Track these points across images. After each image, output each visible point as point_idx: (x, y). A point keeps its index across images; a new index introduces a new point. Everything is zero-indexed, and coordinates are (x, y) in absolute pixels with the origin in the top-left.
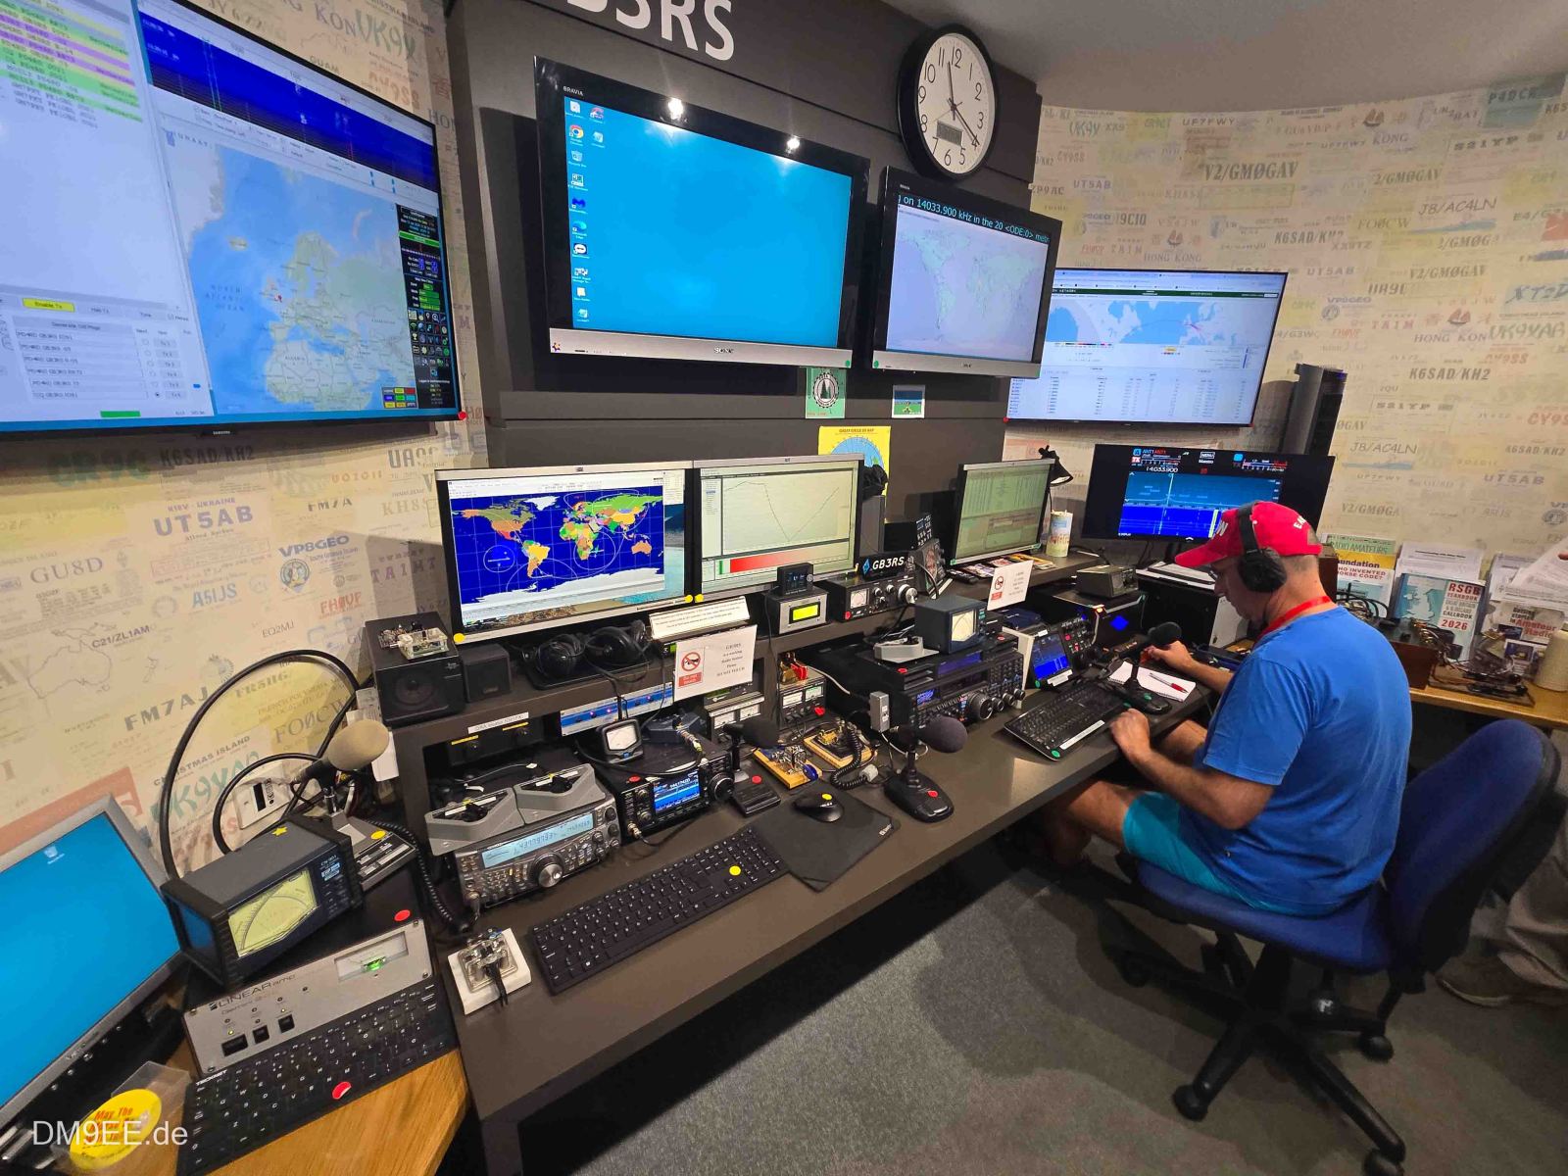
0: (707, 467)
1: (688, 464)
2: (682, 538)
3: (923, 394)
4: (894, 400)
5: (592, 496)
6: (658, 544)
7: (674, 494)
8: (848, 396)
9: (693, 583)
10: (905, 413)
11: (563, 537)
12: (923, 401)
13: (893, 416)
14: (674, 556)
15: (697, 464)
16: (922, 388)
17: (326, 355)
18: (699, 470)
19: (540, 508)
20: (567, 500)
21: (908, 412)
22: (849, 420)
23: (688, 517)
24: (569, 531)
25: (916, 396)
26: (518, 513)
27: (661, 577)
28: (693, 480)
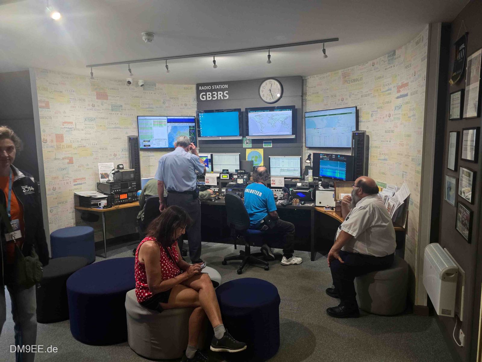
0: (214, 154)
1: (211, 153)
2: (211, 164)
3: (271, 143)
4: (263, 144)
6: (208, 164)
7: (209, 157)
8: (252, 143)
9: (212, 170)
10: (267, 146)
13: (264, 147)
14: (210, 166)
15: (212, 153)
16: (271, 141)
22: (253, 148)
23: (211, 161)
27: (208, 169)
28: (212, 155)
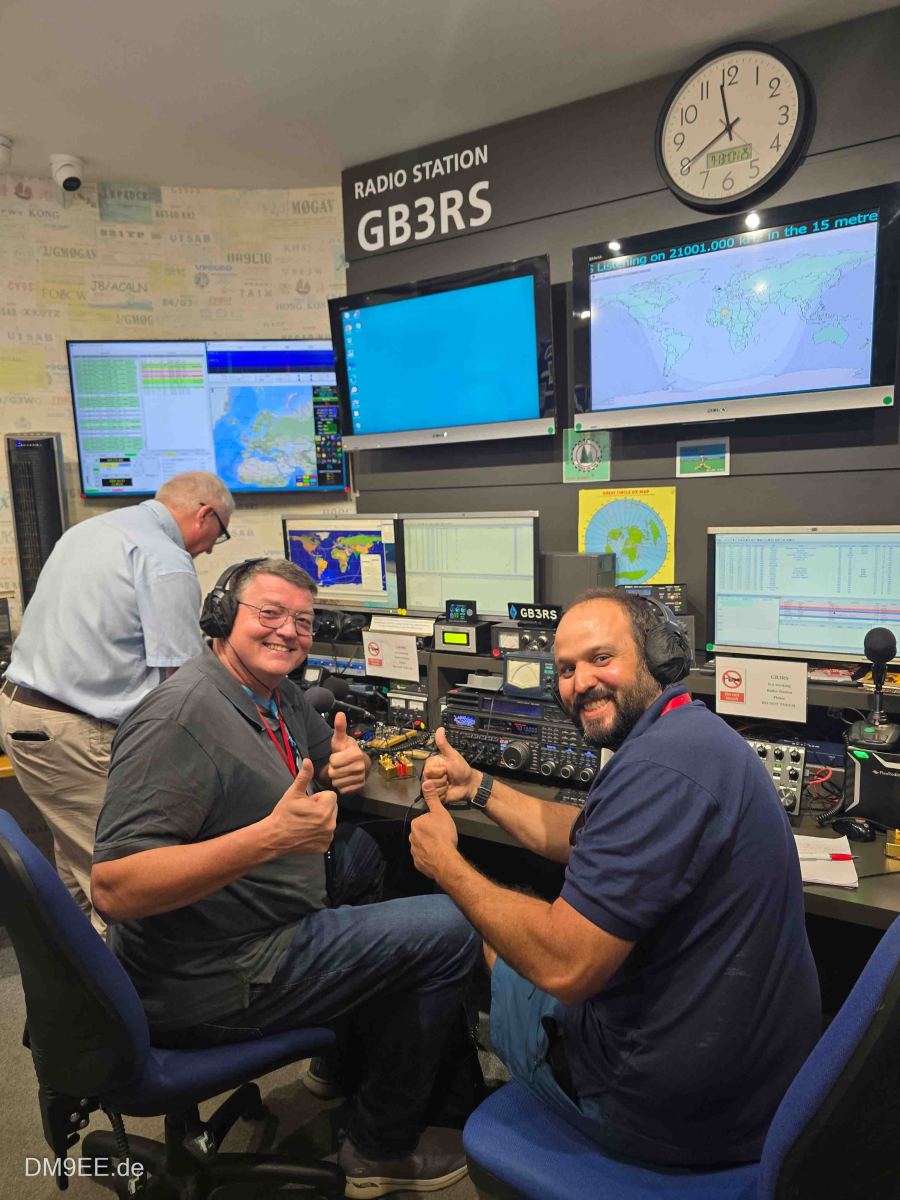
0: (409, 521)
1: (396, 516)
2: (395, 569)
3: (728, 447)
4: (678, 459)
5: (346, 534)
7: (388, 537)
8: (615, 457)
9: (402, 603)
10: (700, 470)
11: (333, 557)
12: (727, 456)
13: (678, 475)
14: (392, 577)
16: (726, 441)
17: (267, 462)
18: (402, 520)
19: (323, 539)
20: (335, 535)
21: (703, 469)
22: (616, 482)
23: (398, 551)
24: (337, 554)
25: (718, 450)
26: (313, 540)
27: (385, 593)
28: (399, 526)
